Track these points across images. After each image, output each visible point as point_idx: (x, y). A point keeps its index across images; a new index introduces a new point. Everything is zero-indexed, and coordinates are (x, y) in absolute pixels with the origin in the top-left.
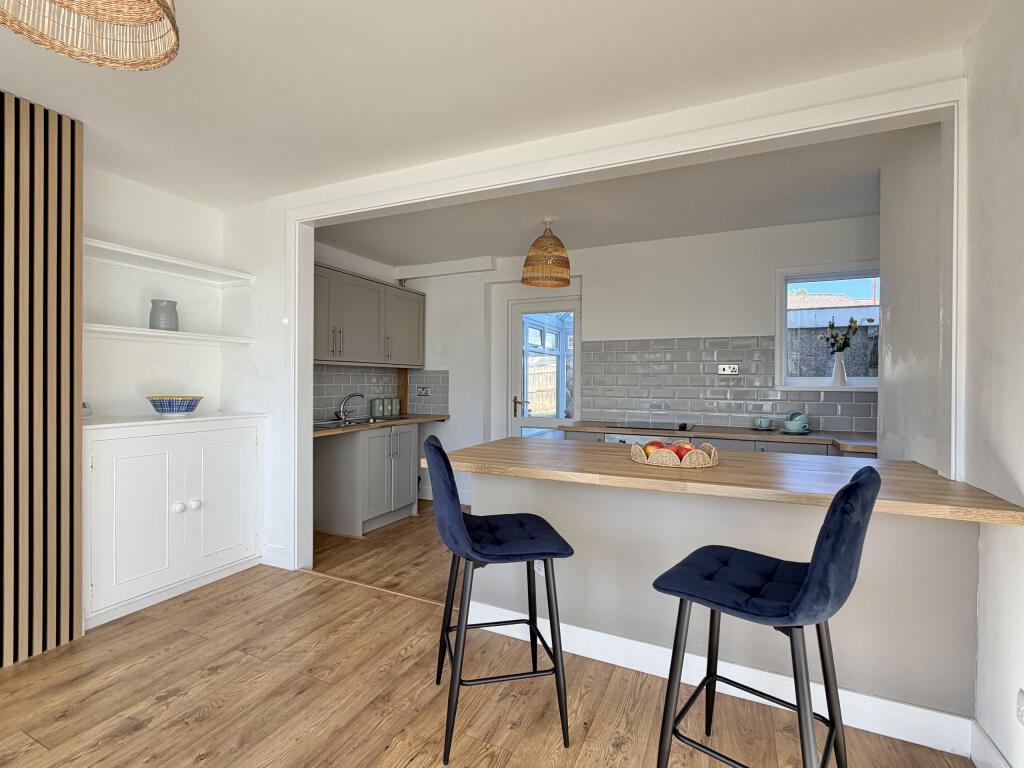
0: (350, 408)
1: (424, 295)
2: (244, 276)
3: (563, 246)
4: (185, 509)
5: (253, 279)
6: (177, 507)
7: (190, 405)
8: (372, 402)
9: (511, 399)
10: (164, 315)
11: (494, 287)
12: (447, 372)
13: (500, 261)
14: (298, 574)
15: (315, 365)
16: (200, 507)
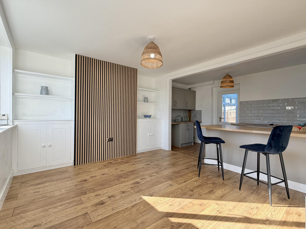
0: (178, 119)
1: (195, 92)
2: (158, 91)
3: (232, 77)
4: (150, 135)
5: (160, 92)
6: (149, 135)
7: (150, 116)
8: (182, 118)
9: (219, 117)
10: (146, 100)
11: (214, 88)
12: (201, 111)
13: (216, 81)
14: (169, 151)
15: (172, 109)
16: (152, 136)
